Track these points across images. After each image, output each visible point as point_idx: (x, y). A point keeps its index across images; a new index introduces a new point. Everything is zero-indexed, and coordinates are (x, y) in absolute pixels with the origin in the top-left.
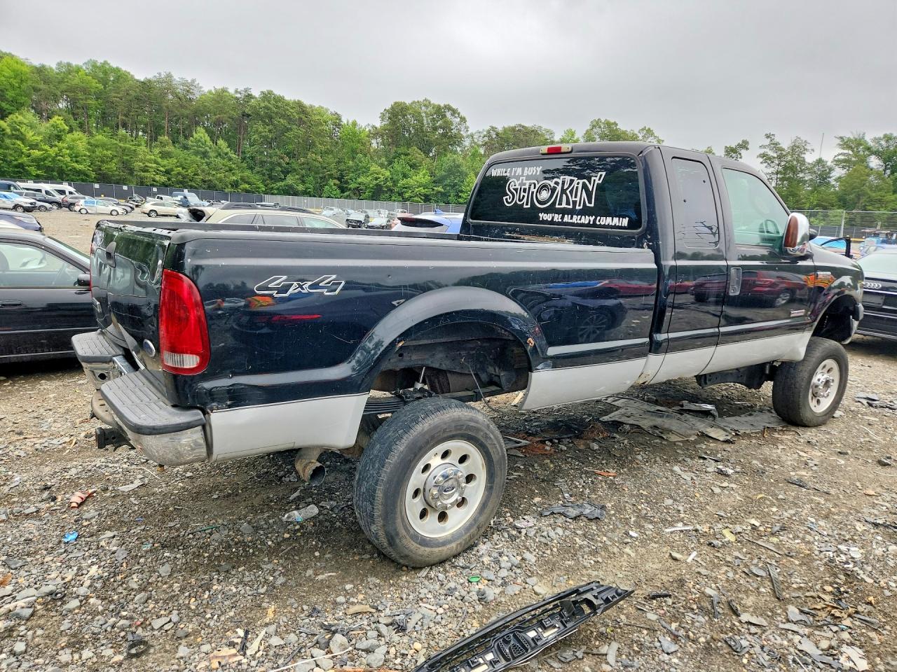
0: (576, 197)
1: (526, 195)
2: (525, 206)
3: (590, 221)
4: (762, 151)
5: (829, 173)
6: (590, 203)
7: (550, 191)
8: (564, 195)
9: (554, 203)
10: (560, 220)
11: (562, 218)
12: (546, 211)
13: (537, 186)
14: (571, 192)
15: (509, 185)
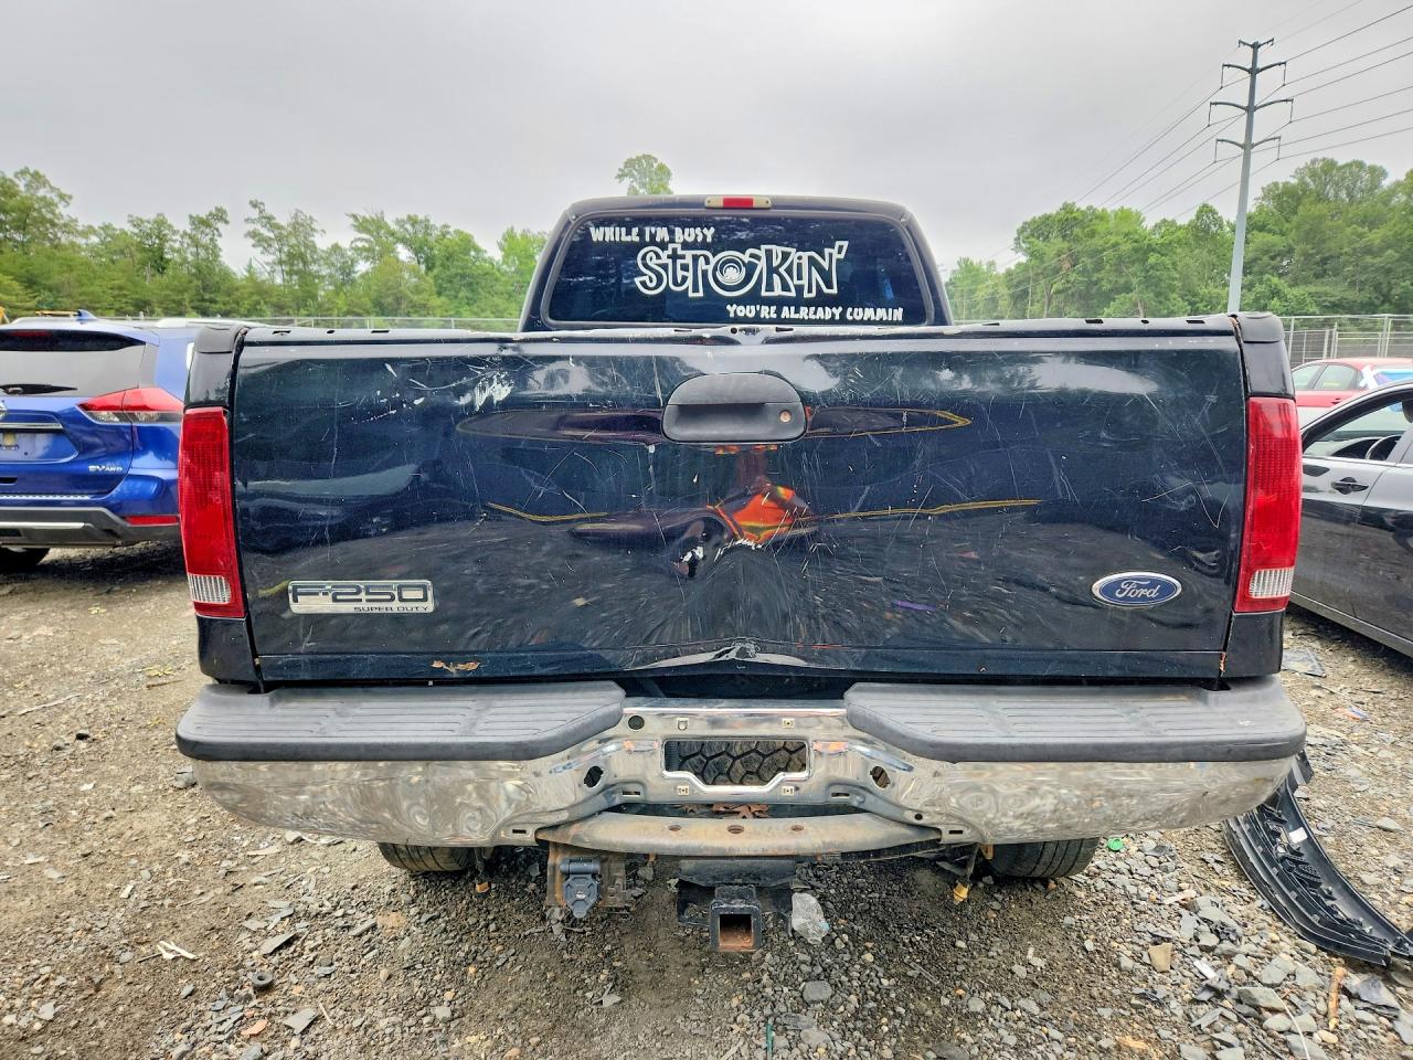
0: (800, 278)
1: (690, 275)
2: (691, 294)
3: (833, 315)
4: (251, 227)
5: (352, 265)
6: (829, 286)
7: (744, 269)
8: (775, 276)
9: (756, 289)
10: (774, 316)
11: (779, 312)
12: (740, 301)
13: (713, 261)
14: (789, 271)
15: (644, 258)
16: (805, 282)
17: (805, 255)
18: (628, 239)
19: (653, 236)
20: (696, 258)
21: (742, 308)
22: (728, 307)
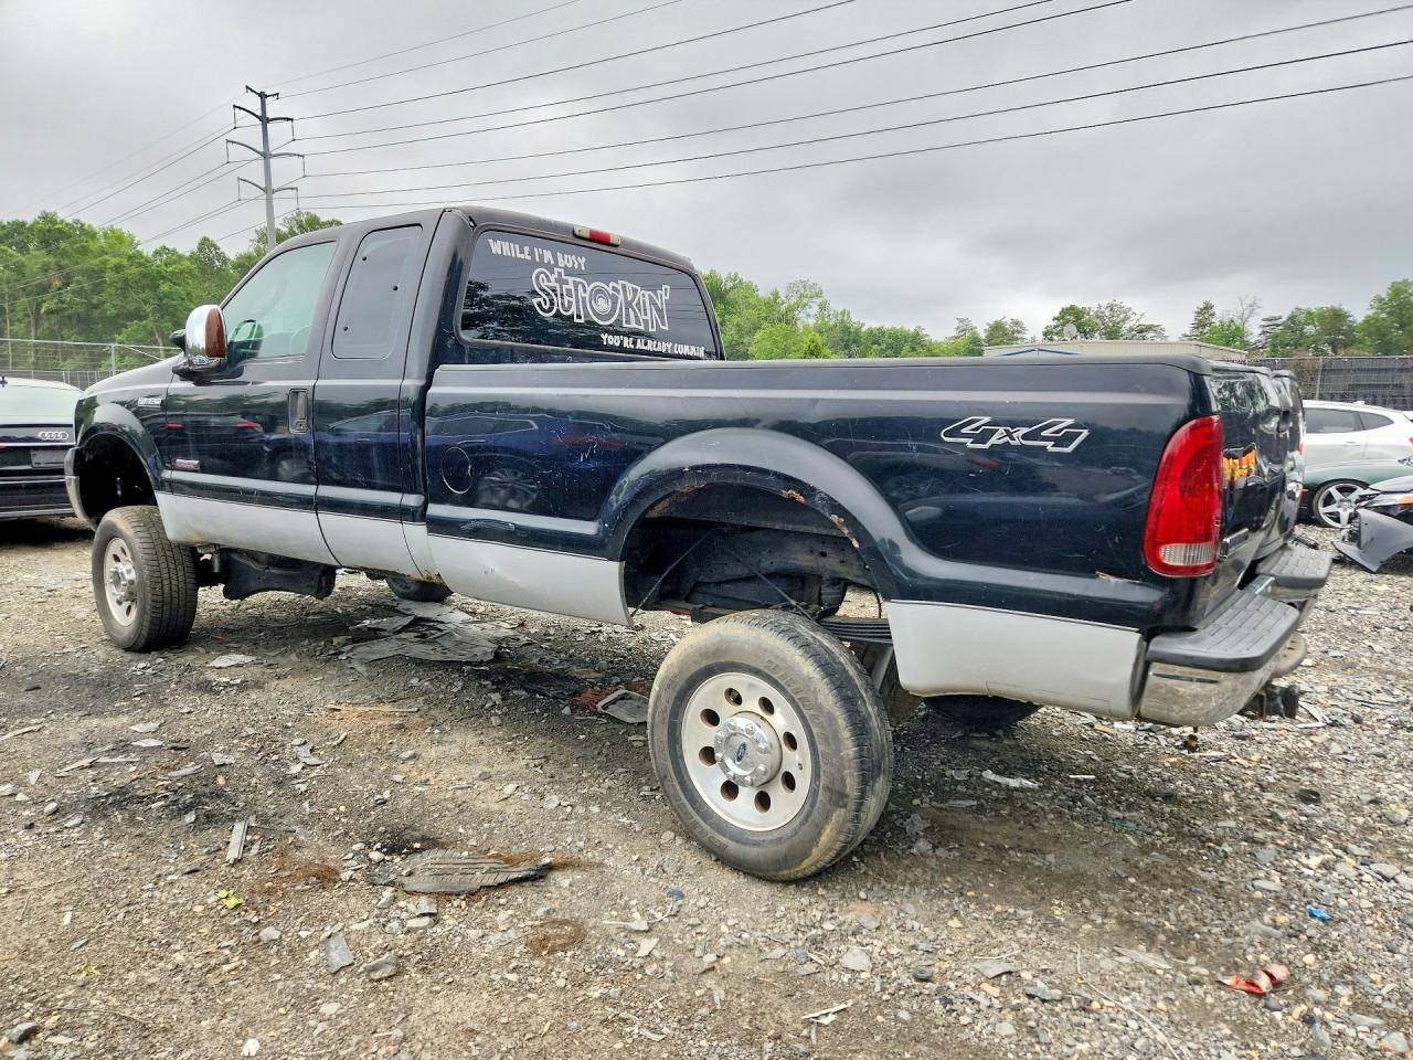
0: (646, 315)
1: (573, 300)
2: (576, 320)
6: (663, 323)
7: (609, 301)
8: (630, 310)
9: (619, 321)
12: (609, 330)
13: (589, 289)
14: (638, 304)
15: (537, 277)
16: (649, 317)
17: (647, 293)
18: (522, 256)
19: (541, 256)
20: (576, 285)
21: (611, 337)
22: (602, 336)
